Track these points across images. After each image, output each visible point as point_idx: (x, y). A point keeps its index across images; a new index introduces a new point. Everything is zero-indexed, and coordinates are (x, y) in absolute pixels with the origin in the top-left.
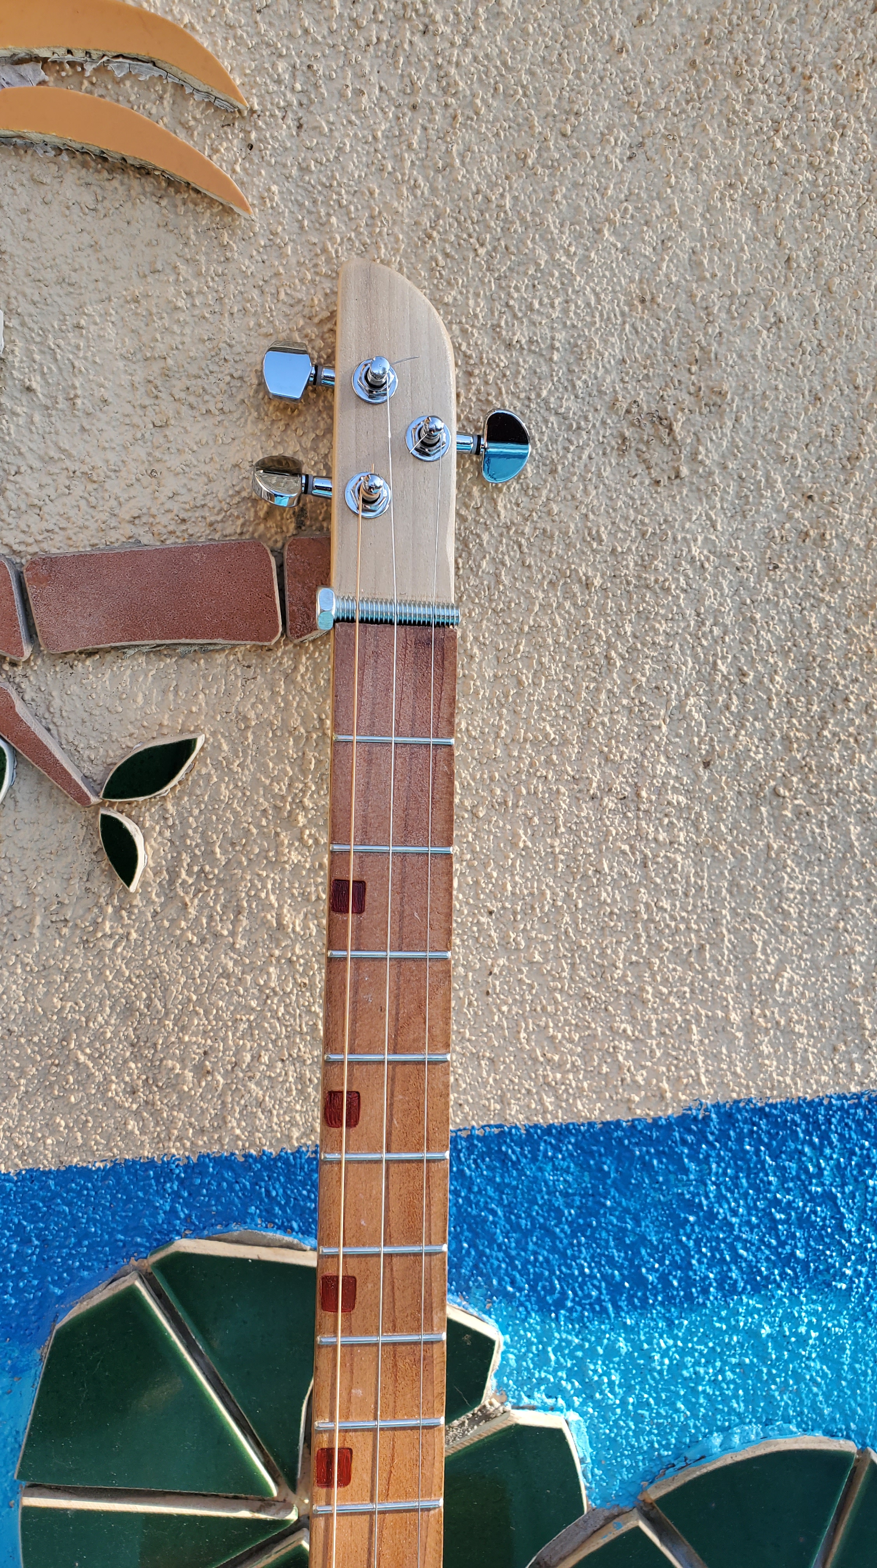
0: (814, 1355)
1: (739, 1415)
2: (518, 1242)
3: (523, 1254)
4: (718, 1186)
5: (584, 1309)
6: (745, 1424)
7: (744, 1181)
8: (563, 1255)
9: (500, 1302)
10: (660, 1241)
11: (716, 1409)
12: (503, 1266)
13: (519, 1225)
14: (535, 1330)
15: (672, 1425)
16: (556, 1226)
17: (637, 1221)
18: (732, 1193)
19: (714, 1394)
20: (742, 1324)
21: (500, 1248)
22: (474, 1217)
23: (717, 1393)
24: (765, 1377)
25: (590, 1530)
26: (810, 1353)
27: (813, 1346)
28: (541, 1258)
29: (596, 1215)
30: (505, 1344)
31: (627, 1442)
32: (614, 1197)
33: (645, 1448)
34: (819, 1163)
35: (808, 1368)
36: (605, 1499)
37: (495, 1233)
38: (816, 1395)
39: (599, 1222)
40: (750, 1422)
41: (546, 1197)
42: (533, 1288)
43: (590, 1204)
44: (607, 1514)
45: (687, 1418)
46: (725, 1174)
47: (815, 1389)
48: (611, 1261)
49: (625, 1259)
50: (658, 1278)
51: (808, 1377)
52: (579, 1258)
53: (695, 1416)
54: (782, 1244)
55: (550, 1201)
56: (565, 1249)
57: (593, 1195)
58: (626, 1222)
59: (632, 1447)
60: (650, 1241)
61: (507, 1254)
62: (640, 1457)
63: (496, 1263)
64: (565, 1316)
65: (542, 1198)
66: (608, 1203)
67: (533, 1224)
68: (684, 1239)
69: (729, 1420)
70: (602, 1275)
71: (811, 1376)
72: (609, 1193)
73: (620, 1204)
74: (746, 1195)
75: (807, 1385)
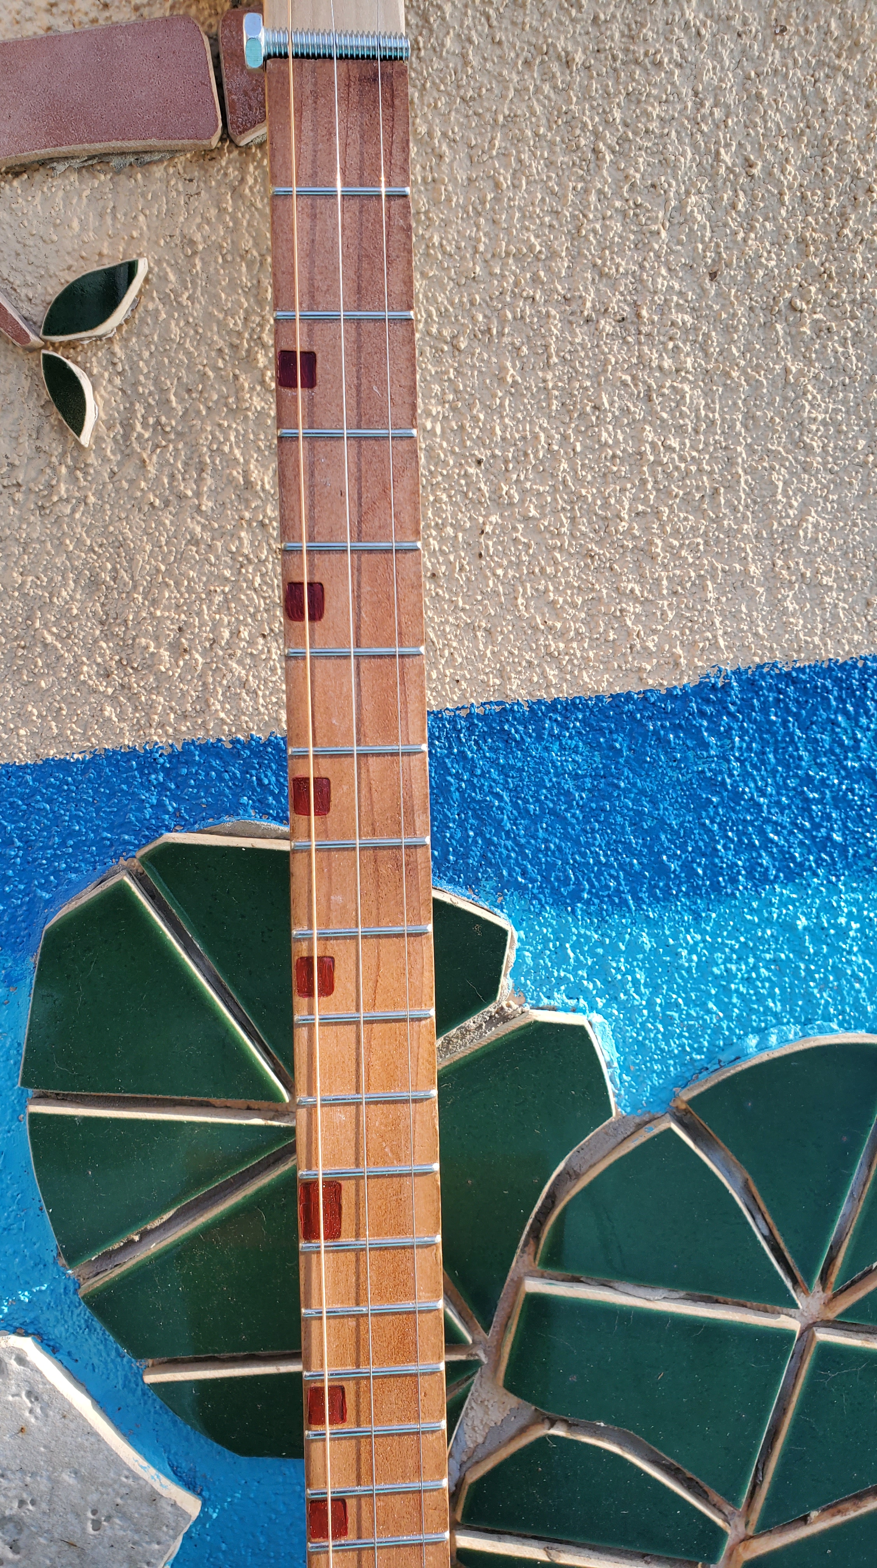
0: (855, 949)
1: (775, 1015)
2: (526, 829)
3: (533, 841)
4: (742, 762)
5: (602, 902)
6: (783, 1024)
7: (771, 756)
8: (577, 842)
9: (512, 894)
10: (681, 825)
11: (751, 1009)
12: (513, 855)
13: (527, 811)
14: (551, 925)
15: (704, 1026)
16: (566, 810)
17: (654, 803)
18: (759, 770)
19: (748, 993)
20: (775, 916)
21: (508, 837)
22: (479, 802)
23: (752, 992)
24: (803, 974)
25: (620, 1137)
26: (851, 946)
27: (853, 939)
28: (552, 846)
29: (609, 797)
30: (520, 940)
31: (656, 1045)
32: (627, 778)
33: (676, 1052)
34: (855, 734)
35: (849, 962)
36: (635, 1106)
37: (502, 819)
38: (859, 991)
39: (613, 806)
40: (788, 1023)
41: (554, 780)
42: (546, 879)
43: (602, 785)
44: (637, 1120)
45: (720, 1020)
46: (750, 749)
47: (857, 986)
48: (628, 846)
49: (644, 845)
50: (681, 866)
51: (849, 972)
52: (594, 845)
53: (729, 1018)
54: (817, 827)
55: (559, 783)
56: (578, 836)
57: (604, 777)
58: (643, 806)
59: (662, 1051)
60: (670, 825)
61: (517, 844)
62: (671, 1062)
63: (505, 852)
64: (582, 910)
65: (550, 780)
66: (622, 785)
67: (542, 809)
68: (707, 822)
69: (765, 1021)
70: (620, 865)
71: (853, 971)
72: (622, 774)
73: (634, 785)
74: (774, 772)
75: (848, 981)
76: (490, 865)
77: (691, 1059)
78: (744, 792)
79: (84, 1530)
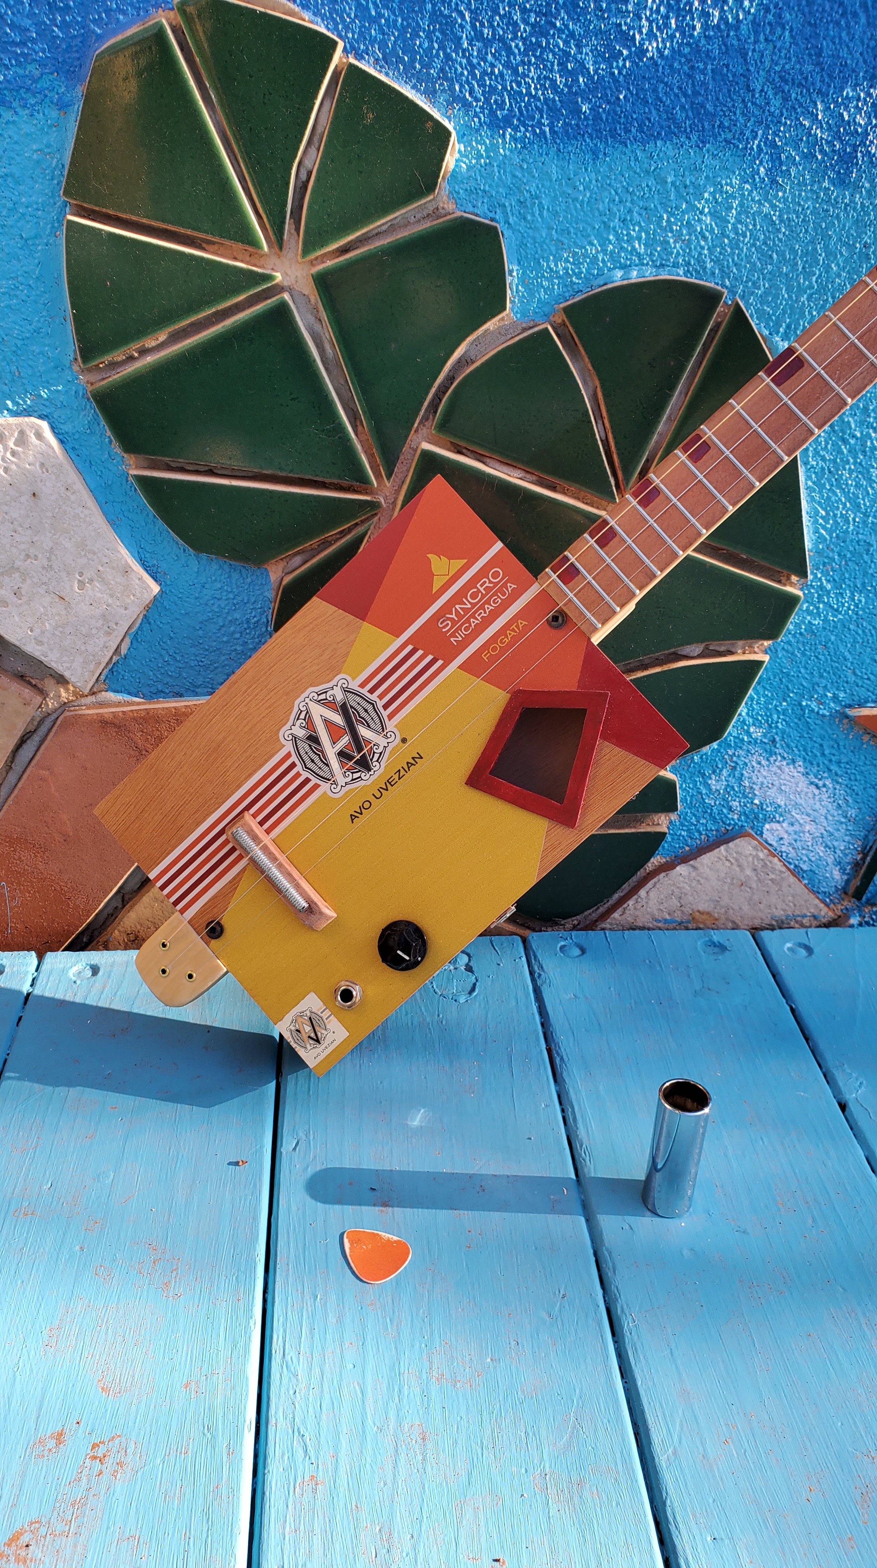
0: (706, 210)
1: (639, 255)
2: (479, 51)
3: (482, 64)
5: (527, 130)
6: (643, 264)
8: (515, 71)
9: (459, 110)
11: (622, 248)
12: (466, 73)
13: (482, 34)
15: (585, 256)
17: (579, 46)
21: (464, 56)
23: (625, 232)
24: (665, 224)
30: (459, 151)
35: (699, 220)
36: (524, 315)
38: (702, 248)
40: (647, 264)
42: (487, 100)
43: (543, 22)
44: (524, 325)
45: (597, 252)
47: (703, 243)
48: (553, 82)
49: (566, 85)
51: (699, 229)
52: (528, 76)
53: (604, 251)
56: (517, 65)
57: (545, 15)
58: (570, 48)
61: (470, 63)
62: (556, 281)
63: (460, 70)
66: (558, 24)
69: (631, 259)
70: (545, 99)
71: (702, 228)
73: (567, 26)
75: (697, 238)
76: (446, 78)
77: (571, 281)
78: (647, 50)
79: (72, 587)
